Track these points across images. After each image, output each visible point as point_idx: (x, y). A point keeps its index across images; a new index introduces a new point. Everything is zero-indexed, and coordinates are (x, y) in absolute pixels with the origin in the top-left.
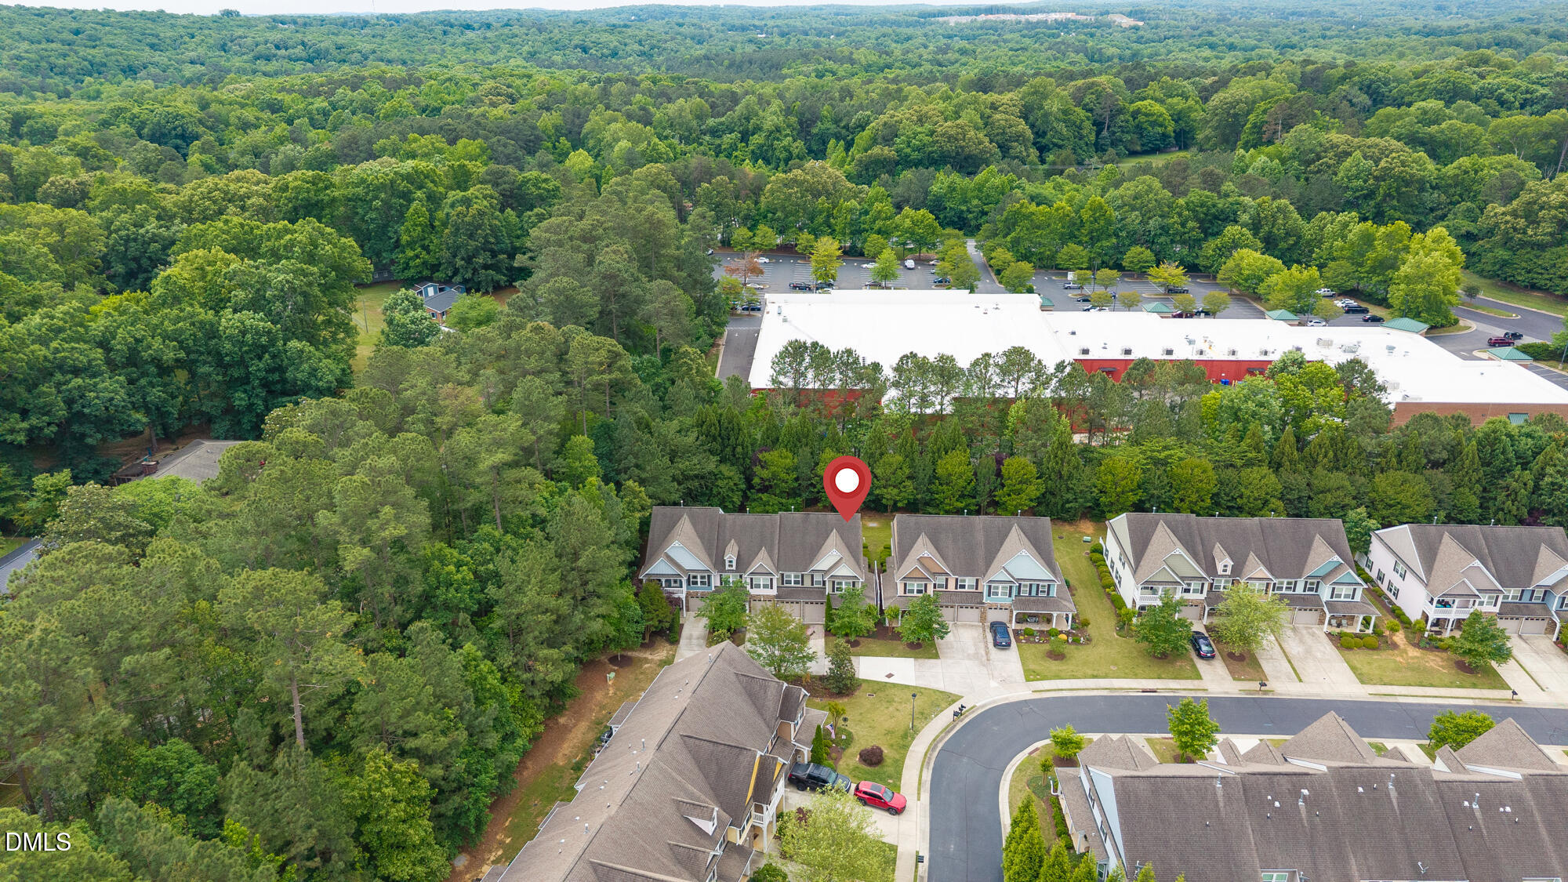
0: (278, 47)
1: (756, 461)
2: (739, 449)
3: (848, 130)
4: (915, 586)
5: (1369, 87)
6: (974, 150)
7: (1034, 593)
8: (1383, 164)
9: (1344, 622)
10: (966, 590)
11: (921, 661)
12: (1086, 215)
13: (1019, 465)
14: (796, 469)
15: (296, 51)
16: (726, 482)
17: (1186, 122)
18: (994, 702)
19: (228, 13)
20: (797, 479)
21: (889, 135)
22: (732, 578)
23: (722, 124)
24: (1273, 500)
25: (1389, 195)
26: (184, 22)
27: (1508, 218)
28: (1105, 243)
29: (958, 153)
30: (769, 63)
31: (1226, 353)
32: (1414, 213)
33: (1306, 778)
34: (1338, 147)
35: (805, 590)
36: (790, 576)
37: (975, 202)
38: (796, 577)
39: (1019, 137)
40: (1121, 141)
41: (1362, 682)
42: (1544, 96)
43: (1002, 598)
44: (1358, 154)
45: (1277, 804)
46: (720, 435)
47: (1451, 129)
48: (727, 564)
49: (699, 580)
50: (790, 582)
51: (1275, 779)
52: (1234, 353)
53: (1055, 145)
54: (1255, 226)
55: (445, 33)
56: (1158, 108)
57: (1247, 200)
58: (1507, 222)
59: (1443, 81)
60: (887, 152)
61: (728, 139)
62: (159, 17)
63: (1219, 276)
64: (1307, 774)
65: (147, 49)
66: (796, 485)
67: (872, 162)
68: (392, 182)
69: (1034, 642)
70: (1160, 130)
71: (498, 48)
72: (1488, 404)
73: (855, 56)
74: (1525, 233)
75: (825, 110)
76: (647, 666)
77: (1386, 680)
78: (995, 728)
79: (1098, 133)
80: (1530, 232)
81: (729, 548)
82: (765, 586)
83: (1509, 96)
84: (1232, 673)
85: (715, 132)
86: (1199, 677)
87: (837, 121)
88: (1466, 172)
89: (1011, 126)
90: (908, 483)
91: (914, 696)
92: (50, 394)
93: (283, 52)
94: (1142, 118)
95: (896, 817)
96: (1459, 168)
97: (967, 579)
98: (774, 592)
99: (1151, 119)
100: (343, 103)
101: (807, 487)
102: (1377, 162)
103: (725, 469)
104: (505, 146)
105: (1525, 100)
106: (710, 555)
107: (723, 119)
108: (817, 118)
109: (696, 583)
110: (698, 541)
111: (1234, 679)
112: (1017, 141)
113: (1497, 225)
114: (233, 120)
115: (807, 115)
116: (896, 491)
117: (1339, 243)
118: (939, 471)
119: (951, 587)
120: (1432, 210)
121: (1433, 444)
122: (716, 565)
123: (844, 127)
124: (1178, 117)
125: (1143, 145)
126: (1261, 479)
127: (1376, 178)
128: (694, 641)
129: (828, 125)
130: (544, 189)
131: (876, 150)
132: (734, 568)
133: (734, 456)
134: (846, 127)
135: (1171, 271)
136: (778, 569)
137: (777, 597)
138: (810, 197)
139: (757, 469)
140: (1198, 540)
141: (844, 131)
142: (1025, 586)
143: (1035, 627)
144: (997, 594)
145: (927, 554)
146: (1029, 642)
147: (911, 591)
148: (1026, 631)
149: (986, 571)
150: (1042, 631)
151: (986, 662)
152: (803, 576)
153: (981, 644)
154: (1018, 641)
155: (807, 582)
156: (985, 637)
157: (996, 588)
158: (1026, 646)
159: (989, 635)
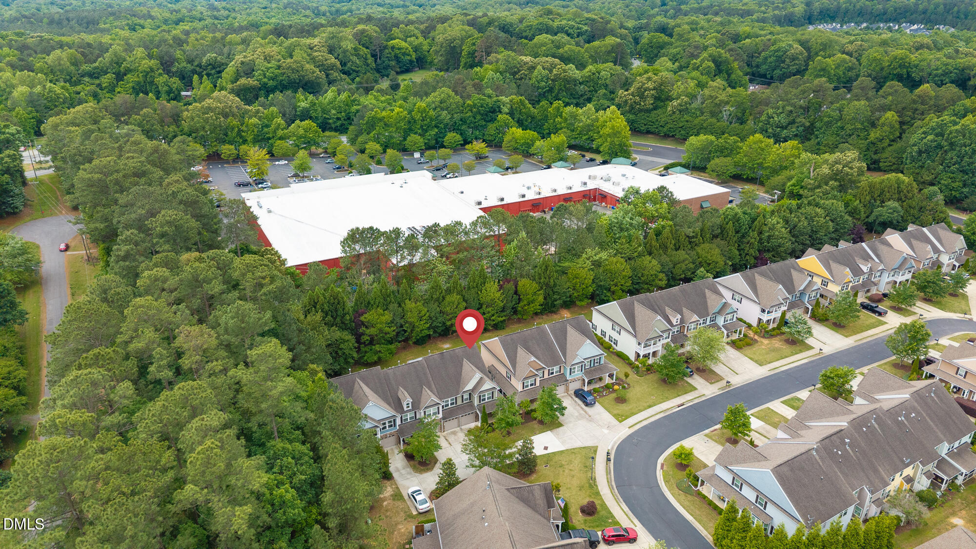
3: (201, 68)
4: (529, 382)
5: (504, 28)
6: (311, 77)
7: (592, 365)
8: (555, 72)
10: (555, 374)
11: (555, 431)
12: (418, 117)
13: (526, 285)
14: (393, 322)
16: (346, 344)
17: (421, 52)
18: (615, 443)
21: (248, 70)
24: (660, 274)
25: (561, 89)
27: (631, 97)
28: (432, 133)
30: (85, 20)
31: (550, 191)
32: (574, 98)
33: (843, 432)
34: (528, 63)
35: (459, 408)
36: (448, 401)
37: (333, 112)
38: (452, 400)
39: (332, 67)
40: (389, 66)
41: (761, 365)
42: (587, 31)
43: (578, 374)
44: (539, 67)
45: (840, 453)
47: (570, 50)
48: (405, 407)
49: (388, 425)
52: (555, 191)
53: (354, 71)
54: (511, 114)
56: (403, 44)
57: (503, 98)
58: (631, 99)
59: (541, 24)
60: (252, 82)
61: (106, 80)
63: (504, 145)
64: (842, 430)
66: (394, 333)
67: (241, 90)
69: (604, 396)
70: (409, 58)
72: (692, 199)
73: (153, 14)
74: (640, 104)
75: (178, 54)
76: (385, 503)
77: (768, 360)
78: (631, 460)
79: (376, 61)
80: (642, 104)
81: (400, 395)
82: (434, 414)
83: (570, 31)
84: (707, 380)
85: (92, 75)
86: (695, 389)
87: (190, 61)
88: (594, 74)
89: (326, 60)
94: (398, 52)
95: (635, 544)
96: (590, 72)
97: (554, 368)
98: (440, 416)
99: (403, 51)
102: (551, 71)
105: (579, 33)
106: (389, 404)
109: (385, 428)
111: (711, 383)
112: (332, 70)
113: (626, 101)
115: (166, 58)
117: (558, 119)
118: (483, 299)
120: (582, 96)
121: (713, 226)
122: (396, 410)
123: (197, 66)
124: (416, 49)
125: (400, 68)
126: (651, 264)
127: (552, 80)
128: (403, 472)
129: (184, 64)
130: (8, 133)
134: (200, 66)
135: (479, 146)
136: (440, 399)
137: (443, 418)
138: (222, 119)
139: (363, 329)
140: (656, 307)
141: (198, 69)
142: (588, 362)
143: (597, 386)
144: (574, 372)
145: (533, 359)
146: (600, 397)
147: (527, 386)
148: (594, 390)
149: (565, 359)
150: (602, 387)
151: (590, 418)
152: (456, 398)
153: (578, 407)
154: (595, 398)
155: (459, 402)
156: (576, 402)
157: (575, 368)
158: (601, 400)
159: (577, 400)
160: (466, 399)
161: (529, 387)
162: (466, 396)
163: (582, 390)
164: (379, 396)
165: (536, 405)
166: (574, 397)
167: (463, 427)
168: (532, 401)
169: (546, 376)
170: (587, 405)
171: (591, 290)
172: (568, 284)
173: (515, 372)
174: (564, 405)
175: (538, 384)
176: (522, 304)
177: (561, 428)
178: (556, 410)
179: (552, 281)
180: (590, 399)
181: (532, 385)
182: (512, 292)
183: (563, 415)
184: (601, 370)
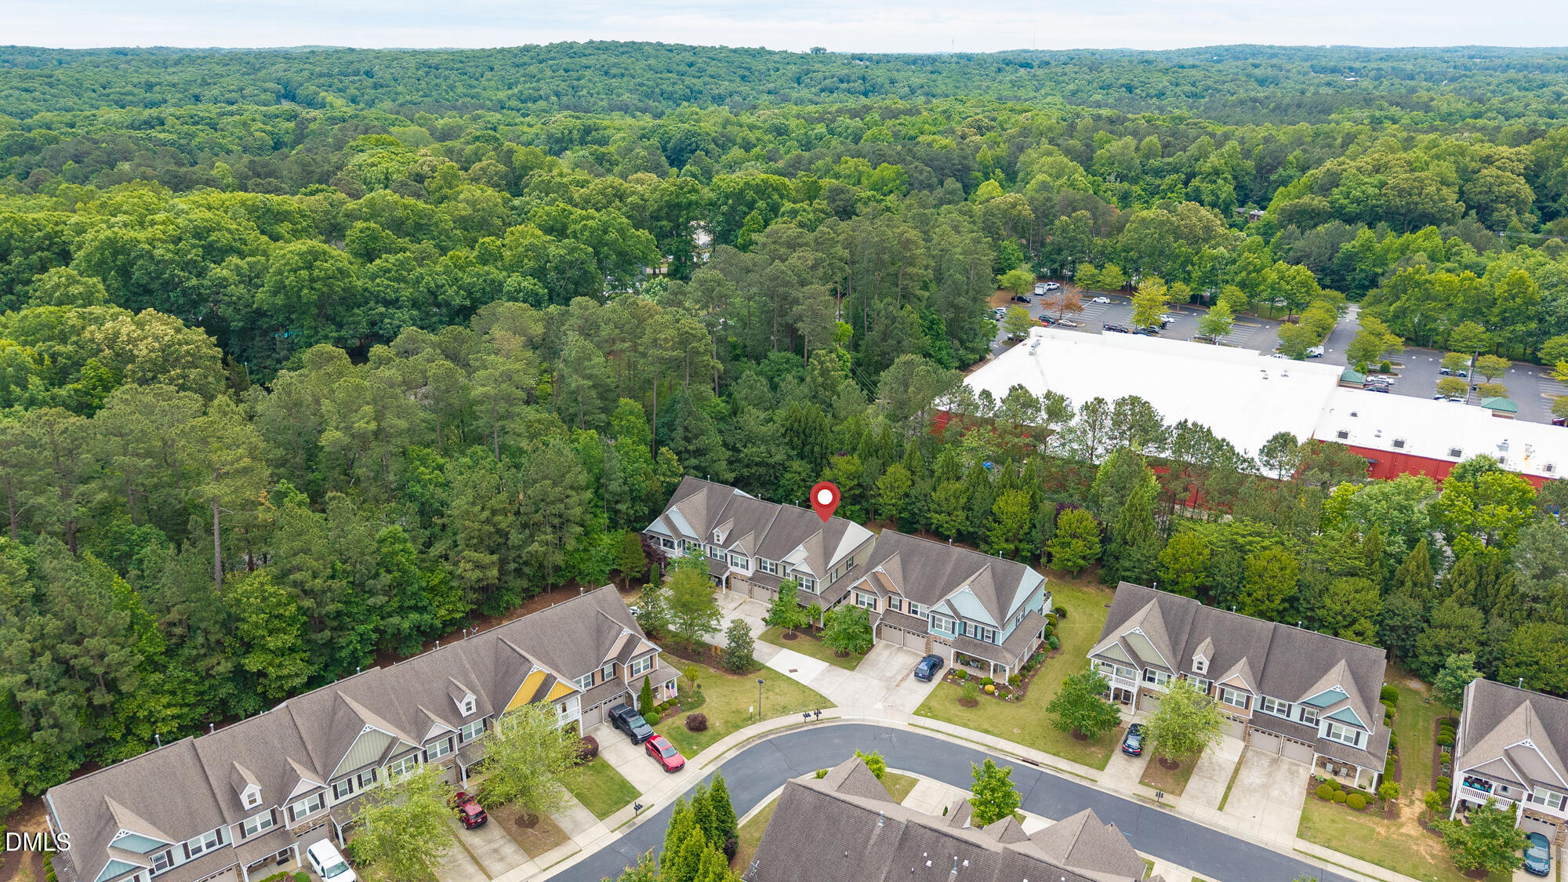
0: (841, 81)
4: (866, 598)
7: (979, 636)
9: (1344, 771)
10: (918, 616)
13: (1074, 516)
14: (859, 477)
15: (857, 84)
16: (792, 475)
19: (817, 50)
20: (857, 486)
21: (1328, 184)
22: (719, 552)
23: (1169, 164)
24: (1362, 620)
26: (777, 58)
28: (1520, 328)
29: (1409, 211)
31: (1541, 467)
35: (776, 579)
41: (1303, 837)
43: (945, 632)
45: (929, 863)
48: (716, 537)
49: (691, 546)
50: (766, 568)
51: (943, 839)
52: (1550, 469)
55: (1000, 70)
60: (1319, 202)
62: (760, 53)
64: (979, 847)
65: (738, 80)
67: (1297, 212)
68: (742, 191)
71: (1043, 85)
77: (1334, 843)
82: (743, 566)
84: (1145, 776)
85: (1158, 173)
86: (1102, 767)
89: (1502, 184)
91: (761, 682)
92: (359, 315)
93: (844, 86)
97: (919, 605)
98: (749, 573)
100: (839, 129)
103: (796, 464)
104: (921, 172)
106: (708, 527)
107: (1171, 160)
108: (1279, 164)
110: (705, 512)
114: (739, 140)
115: (1268, 160)
119: (905, 610)
131: (1306, 199)
132: (721, 542)
136: (756, 553)
137: (750, 579)
140: (1187, 629)
142: (971, 626)
147: (863, 603)
151: (892, 687)
153: (905, 671)
161: (866, 607)
175: (880, 610)
181: (870, 605)
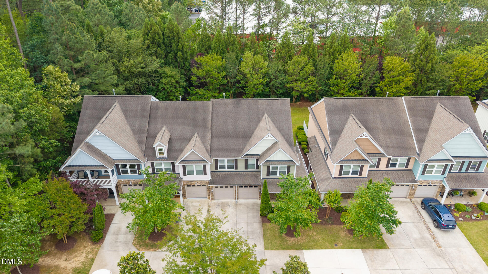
1: (193, 64)
2: (180, 54)
4: (352, 167)
7: (464, 170)
10: (397, 168)
11: (371, 252)
14: (225, 69)
16: (169, 79)
20: (226, 77)
22: (164, 165)
35: (239, 174)
36: (224, 161)
38: (229, 161)
46: (163, 43)
48: (157, 152)
49: (129, 169)
50: (223, 167)
66: (225, 82)
69: (471, 219)
81: (159, 136)
82: (198, 173)
90: (311, 78)
97: (399, 158)
98: (208, 178)
101: (234, 84)
103: (168, 70)
109: (126, 172)
110: (128, 128)
116: (303, 85)
118: (336, 68)
122: (146, 154)
132: (165, 155)
133: (176, 61)
136: (211, 155)
137: (211, 182)
139: (194, 70)
142: (458, 163)
143: (463, 201)
144: (431, 172)
145: (366, 135)
146: (465, 219)
147: (348, 173)
148: (457, 207)
149: (420, 149)
150: (472, 206)
151: (438, 250)
152: (236, 161)
153: (422, 225)
154: (457, 219)
155: (241, 167)
156: (420, 215)
157: (433, 167)
158: (466, 225)
159: (424, 213)
160: (252, 166)
161: (350, 175)
162: (252, 162)
163: (437, 201)
164: (133, 130)
165: (349, 204)
166: (419, 207)
167: (240, 201)
168: (347, 196)
169: (383, 166)
170: (439, 225)
171: (481, 85)
172: (450, 72)
173: (334, 148)
174: (399, 216)
175: (365, 173)
176: (382, 84)
177: (382, 252)
178: (381, 220)
179: (429, 65)
180: (446, 217)
181: (354, 173)
182: (374, 66)
183: (391, 233)
184: (477, 180)
